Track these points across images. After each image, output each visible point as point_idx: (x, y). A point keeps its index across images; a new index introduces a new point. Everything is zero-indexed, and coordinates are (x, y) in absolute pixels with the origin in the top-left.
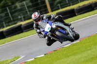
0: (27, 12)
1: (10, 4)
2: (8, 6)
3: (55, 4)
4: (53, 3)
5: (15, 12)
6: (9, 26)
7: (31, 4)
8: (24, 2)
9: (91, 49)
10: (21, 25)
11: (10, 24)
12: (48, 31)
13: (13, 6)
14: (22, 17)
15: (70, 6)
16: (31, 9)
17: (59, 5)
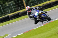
0: (12, 8)
1: (2, 3)
2: (1, 4)
3: (29, 3)
4: (28, 3)
5: (5, 8)
6: (2, 16)
7: (14, 3)
8: (11, 2)
9: (50, 30)
10: (9, 16)
11: (2, 15)
12: (37, 15)
13: (4, 5)
14: (9, 11)
15: (38, 4)
16: (15, 6)
17: (31, 4)
